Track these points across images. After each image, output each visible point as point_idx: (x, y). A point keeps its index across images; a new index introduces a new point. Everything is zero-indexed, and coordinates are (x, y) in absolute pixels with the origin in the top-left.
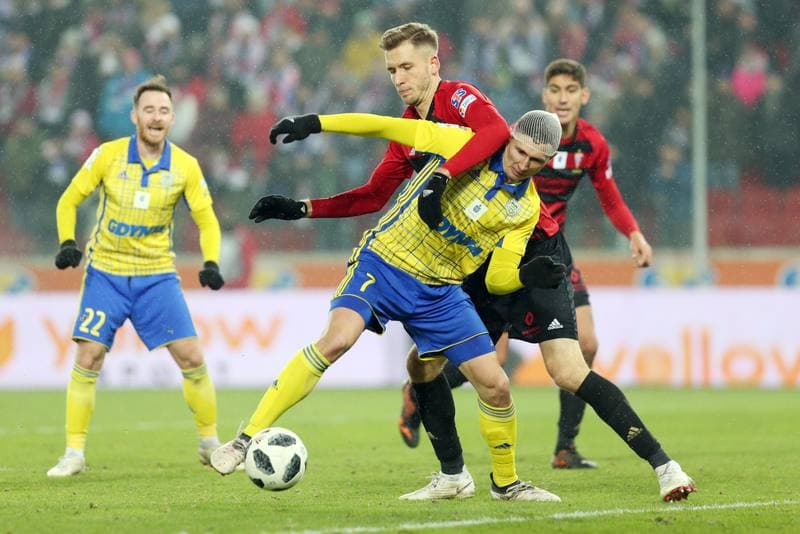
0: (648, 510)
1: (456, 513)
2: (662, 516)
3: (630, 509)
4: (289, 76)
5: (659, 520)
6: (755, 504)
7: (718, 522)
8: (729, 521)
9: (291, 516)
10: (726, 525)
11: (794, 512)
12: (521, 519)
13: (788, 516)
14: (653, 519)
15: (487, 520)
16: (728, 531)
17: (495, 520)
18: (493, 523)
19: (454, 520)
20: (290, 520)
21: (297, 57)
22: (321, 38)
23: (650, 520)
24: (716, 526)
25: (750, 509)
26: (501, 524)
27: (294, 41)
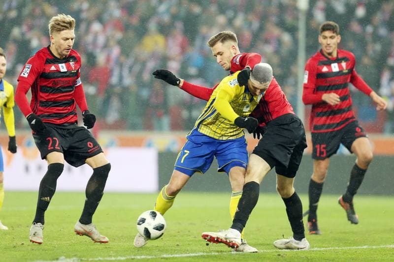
0: (274, 251)
1: (188, 250)
2: (280, 253)
3: (266, 249)
4: (116, 51)
5: (279, 255)
6: (322, 249)
7: (306, 257)
8: (311, 256)
9: (112, 250)
10: (309, 258)
11: (340, 253)
12: (217, 254)
13: (337, 255)
14: (276, 255)
15: (202, 254)
16: (310, 261)
17: (205, 254)
18: (204, 255)
19: (186, 253)
20: (112, 252)
21: (120, 43)
22: (131, 34)
23: (275, 255)
24: (305, 258)
25: (320, 251)
26: (208, 256)
27: (119, 35)
